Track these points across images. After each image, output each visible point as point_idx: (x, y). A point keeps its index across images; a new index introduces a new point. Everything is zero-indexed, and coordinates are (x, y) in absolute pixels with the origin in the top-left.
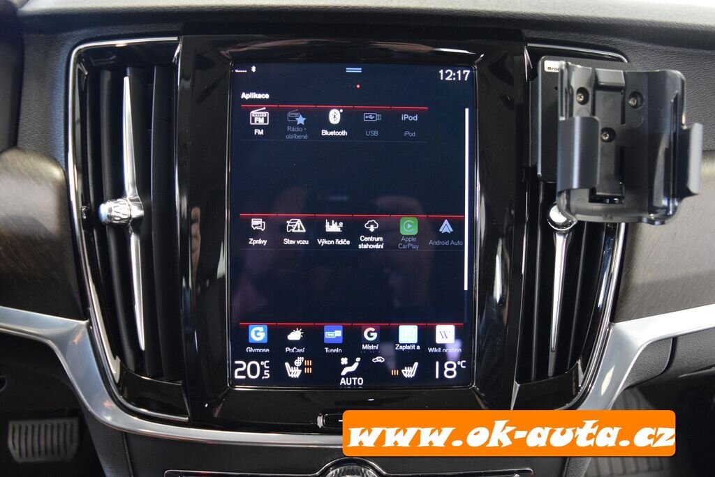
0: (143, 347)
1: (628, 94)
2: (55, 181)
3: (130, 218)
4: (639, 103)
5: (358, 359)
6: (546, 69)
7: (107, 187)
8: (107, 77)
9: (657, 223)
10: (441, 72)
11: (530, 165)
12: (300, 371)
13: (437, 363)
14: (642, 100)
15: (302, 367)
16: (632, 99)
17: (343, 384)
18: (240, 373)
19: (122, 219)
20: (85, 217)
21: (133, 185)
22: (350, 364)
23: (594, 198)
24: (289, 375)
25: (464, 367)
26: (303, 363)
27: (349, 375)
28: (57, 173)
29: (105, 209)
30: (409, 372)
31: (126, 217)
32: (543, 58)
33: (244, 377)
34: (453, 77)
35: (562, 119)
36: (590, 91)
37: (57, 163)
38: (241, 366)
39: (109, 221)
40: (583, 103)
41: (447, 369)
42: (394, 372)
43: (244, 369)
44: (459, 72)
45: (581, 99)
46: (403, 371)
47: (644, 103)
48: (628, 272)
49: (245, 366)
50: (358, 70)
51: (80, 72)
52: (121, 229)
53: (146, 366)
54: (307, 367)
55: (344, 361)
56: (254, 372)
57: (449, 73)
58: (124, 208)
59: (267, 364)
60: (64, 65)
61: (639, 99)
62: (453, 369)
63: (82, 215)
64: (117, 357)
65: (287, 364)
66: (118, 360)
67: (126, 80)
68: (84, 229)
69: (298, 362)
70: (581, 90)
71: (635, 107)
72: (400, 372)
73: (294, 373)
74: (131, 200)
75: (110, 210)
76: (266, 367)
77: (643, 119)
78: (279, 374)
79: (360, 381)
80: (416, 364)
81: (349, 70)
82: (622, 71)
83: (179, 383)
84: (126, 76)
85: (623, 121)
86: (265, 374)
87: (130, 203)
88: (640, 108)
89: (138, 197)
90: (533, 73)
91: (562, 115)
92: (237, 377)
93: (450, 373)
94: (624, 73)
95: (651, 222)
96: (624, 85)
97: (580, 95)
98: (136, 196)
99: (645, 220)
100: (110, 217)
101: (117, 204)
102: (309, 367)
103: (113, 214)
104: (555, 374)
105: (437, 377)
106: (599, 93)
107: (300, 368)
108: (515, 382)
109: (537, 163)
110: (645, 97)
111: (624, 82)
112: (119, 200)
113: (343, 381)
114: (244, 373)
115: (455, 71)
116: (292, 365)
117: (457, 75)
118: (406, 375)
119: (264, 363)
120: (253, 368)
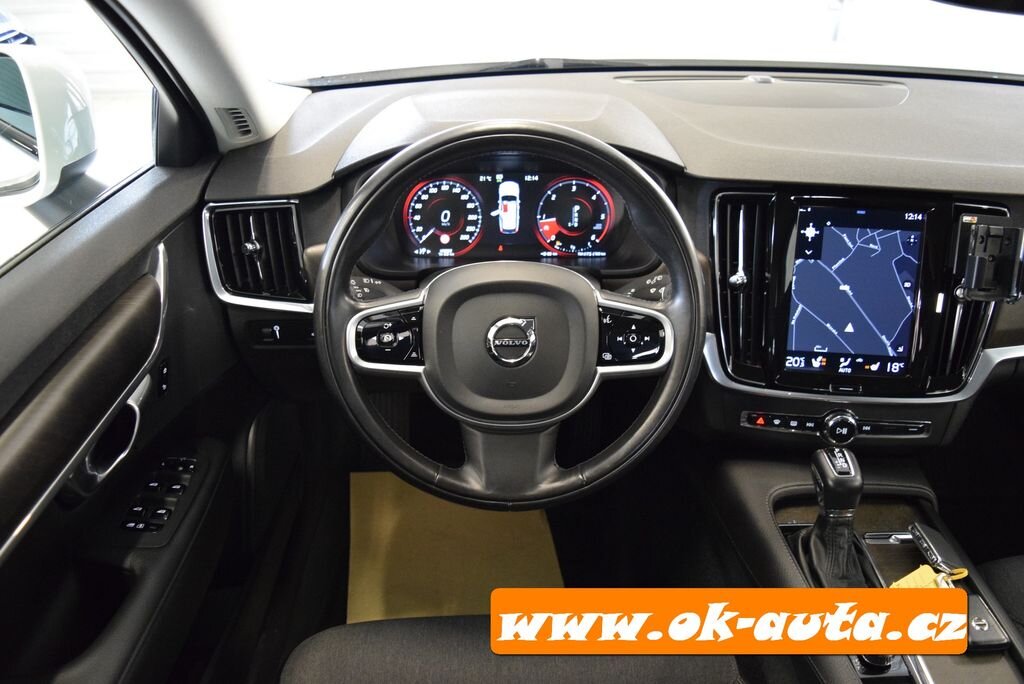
1: (1004, 239)
3: (741, 282)
4: (1010, 243)
5: (849, 359)
6: (964, 219)
10: (906, 214)
11: (949, 267)
12: (820, 364)
13: (889, 364)
15: (821, 362)
16: (1006, 241)
18: (789, 363)
19: (738, 284)
21: (742, 268)
22: (846, 361)
23: (980, 289)
24: (814, 365)
25: (903, 367)
27: (844, 367)
29: (730, 279)
30: (875, 367)
32: (962, 214)
33: (791, 365)
35: (970, 254)
36: (986, 237)
38: (790, 359)
39: (732, 285)
40: (981, 243)
41: (894, 367)
42: (867, 367)
43: (791, 361)
50: (863, 212)
52: (734, 287)
54: (823, 362)
55: (842, 360)
57: (910, 216)
58: (739, 278)
62: (897, 368)
65: (813, 360)
69: (820, 358)
70: (982, 237)
71: (1008, 245)
72: (870, 367)
73: (816, 363)
74: (741, 275)
75: (733, 279)
76: (802, 361)
77: (1010, 252)
78: (808, 363)
79: (849, 370)
80: (878, 364)
81: (859, 212)
82: (1003, 227)
84: (742, 209)
85: (1000, 252)
86: (802, 364)
89: (743, 273)
90: (957, 218)
91: (970, 252)
92: (788, 365)
93: (895, 369)
94: (1004, 229)
95: (1009, 302)
96: (1003, 235)
97: (980, 238)
99: (1006, 301)
100: (733, 283)
101: (736, 276)
103: (735, 281)
104: (952, 371)
105: (889, 371)
106: (990, 239)
108: (929, 377)
109: (953, 267)
110: (1013, 240)
111: (1003, 233)
112: (737, 274)
113: (841, 370)
114: (791, 363)
115: (913, 214)
117: (914, 217)
119: (802, 359)
120: (796, 361)
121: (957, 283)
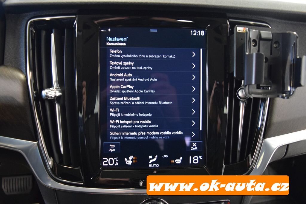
0: (62, 152)
1: (273, 42)
2: (21, 80)
3: (56, 96)
4: (278, 46)
5: (156, 156)
6: (238, 31)
7: (45, 83)
8: (44, 33)
9: (286, 98)
10: (192, 31)
11: (230, 72)
12: (132, 162)
13: (190, 157)
14: (279, 45)
15: (132, 160)
16: (275, 44)
17: (150, 167)
18: (105, 163)
19: (52, 97)
20: (35, 96)
21: (56, 82)
22: (153, 158)
23: (258, 87)
24: (127, 164)
25: (202, 158)
26: (133, 158)
27: (153, 163)
28: (22, 76)
29: (44, 93)
30: (178, 161)
31: (54, 96)
32: (236, 26)
33: (107, 165)
34: (196, 34)
35: (247, 53)
36: (257, 41)
37: (21, 71)
38: (106, 160)
39: (46, 98)
40: (255, 46)
41: (194, 160)
42: (172, 161)
43: (107, 162)
44: (199, 32)
45: (253, 44)
46: (176, 161)
47: (280, 46)
48: (271, 117)
49: (108, 160)
50: (156, 31)
51: (32, 31)
52: (52, 101)
53: (64, 161)
54: (134, 160)
56: (111, 163)
57: (195, 32)
58: (53, 92)
59: (117, 159)
60: (24, 28)
61: (278, 44)
62: (197, 160)
63: (34, 95)
64: (51, 158)
65: (126, 159)
66: (52, 159)
67: (53, 35)
68: (35, 101)
69: (131, 158)
70: (254, 41)
71: (276, 48)
72: (175, 161)
73: (129, 162)
74: (56, 89)
75: (47, 93)
76: (116, 160)
77: (279, 53)
79: (157, 165)
80: (181, 158)
81: (152, 31)
82: (271, 32)
83: (79, 168)
84: (52, 33)
85: (271, 54)
86: (116, 163)
87: (55, 90)
88: (278, 48)
89: (59, 87)
91: (247, 52)
92: (104, 165)
93: (196, 161)
94: (272, 33)
95: (283, 97)
96: (272, 38)
97: (253, 42)
98: (58, 86)
99: (280, 96)
100: (47, 96)
101: (50, 91)
102: (135, 160)
103: (48, 95)
104: (240, 160)
105: (190, 163)
106: (261, 42)
107: (131, 160)
108: (223, 164)
109: (233, 72)
110: (280, 43)
111: (272, 37)
112: (50, 89)
114: (107, 163)
115: (197, 31)
116: (128, 159)
117: (198, 33)
118: (177, 163)
119: (116, 159)
120: (111, 162)
121: (239, 86)
